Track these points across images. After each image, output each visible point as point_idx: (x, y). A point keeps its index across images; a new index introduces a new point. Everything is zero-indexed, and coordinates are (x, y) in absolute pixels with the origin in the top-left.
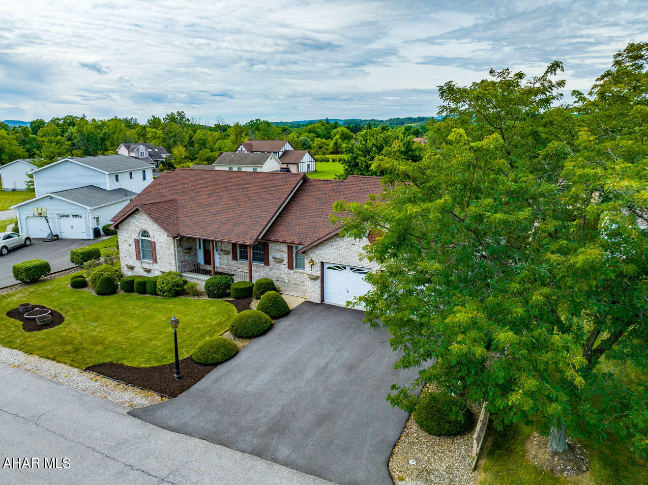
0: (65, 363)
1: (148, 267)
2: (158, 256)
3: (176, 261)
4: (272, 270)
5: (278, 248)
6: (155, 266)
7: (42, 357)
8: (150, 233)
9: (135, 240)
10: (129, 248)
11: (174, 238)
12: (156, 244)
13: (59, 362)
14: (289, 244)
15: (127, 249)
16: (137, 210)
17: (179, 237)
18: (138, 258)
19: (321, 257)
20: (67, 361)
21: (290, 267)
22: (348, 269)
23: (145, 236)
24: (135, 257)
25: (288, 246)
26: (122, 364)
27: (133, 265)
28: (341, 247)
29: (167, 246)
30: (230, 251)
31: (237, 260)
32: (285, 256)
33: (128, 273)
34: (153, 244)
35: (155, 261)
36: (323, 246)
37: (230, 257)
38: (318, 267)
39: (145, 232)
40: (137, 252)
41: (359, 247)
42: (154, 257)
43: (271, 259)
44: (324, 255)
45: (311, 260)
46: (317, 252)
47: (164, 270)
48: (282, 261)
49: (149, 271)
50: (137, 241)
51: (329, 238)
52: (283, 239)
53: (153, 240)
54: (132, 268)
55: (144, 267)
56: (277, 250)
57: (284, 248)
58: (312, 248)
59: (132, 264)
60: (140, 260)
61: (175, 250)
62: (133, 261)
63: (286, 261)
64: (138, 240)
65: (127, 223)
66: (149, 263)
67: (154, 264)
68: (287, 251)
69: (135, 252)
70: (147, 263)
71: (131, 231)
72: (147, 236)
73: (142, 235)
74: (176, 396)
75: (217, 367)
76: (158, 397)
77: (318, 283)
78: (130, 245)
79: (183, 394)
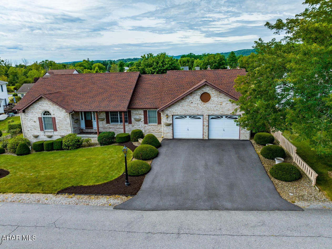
0: (38, 193)
1: (50, 134)
2: (57, 126)
3: (71, 127)
4: (134, 126)
5: (137, 113)
6: (56, 133)
7: (15, 193)
8: (51, 112)
9: (39, 118)
10: (35, 124)
11: (70, 113)
12: (56, 119)
13: (32, 193)
14: (145, 110)
15: (33, 124)
16: (41, 97)
17: (73, 112)
18: (42, 129)
19: (172, 112)
20: (39, 191)
21: (146, 122)
22: (188, 117)
23: (46, 115)
24: (40, 129)
25: (144, 111)
26: (81, 186)
27: (38, 134)
28: (185, 105)
29: (64, 119)
30: (105, 119)
31: (109, 123)
32: (143, 116)
33: (34, 141)
34: (54, 119)
35: (55, 130)
36: (174, 106)
37: (105, 122)
38: (170, 118)
39: (46, 112)
40: (41, 126)
41: (196, 104)
42: (55, 127)
43: (133, 119)
44: (174, 111)
45: (167, 114)
46: (170, 110)
47: (63, 134)
48: (140, 120)
49: (50, 137)
50: (40, 119)
51: (178, 101)
52: (141, 107)
53: (53, 117)
54: (36, 137)
55: (47, 134)
56: (136, 114)
57: (142, 112)
58: (167, 108)
59: (36, 134)
60: (43, 131)
61: (70, 121)
62: (38, 132)
63: (143, 120)
64: (41, 118)
65: (32, 108)
66: (51, 132)
67: (55, 132)
68: (143, 114)
69: (39, 126)
70: (49, 132)
71: (36, 113)
72: (48, 115)
73: (44, 114)
74: (136, 194)
75: (146, 176)
76: (124, 197)
77: (171, 127)
78: (35, 122)
79: (139, 192)
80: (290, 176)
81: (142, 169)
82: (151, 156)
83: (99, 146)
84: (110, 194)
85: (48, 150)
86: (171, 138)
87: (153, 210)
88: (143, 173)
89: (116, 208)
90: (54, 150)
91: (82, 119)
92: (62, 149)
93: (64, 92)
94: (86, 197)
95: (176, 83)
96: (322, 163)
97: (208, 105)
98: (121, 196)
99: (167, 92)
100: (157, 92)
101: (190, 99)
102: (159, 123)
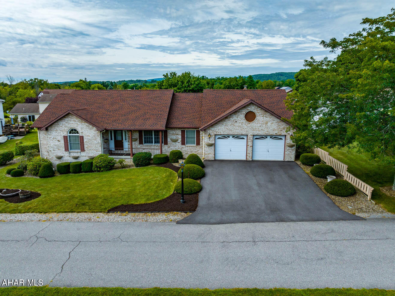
0: (86, 212)
1: (76, 155)
2: (85, 146)
3: (102, 148)
4: (170, 147)
5: (174, 132)
6: (83, 154)
7: (59, 212)
8: (79, 129)
9: (64, 136)
10: (58, 143)
11: (101, 132)
12: (84, 138)
13: (78, 212)
14: (182, 129)
15: (56, 144)
16: (69, 113)
17: (105, 130)
18: (67, 149)
19: (215, 132)
20: (87, 211)
21: (183, 143)
22: (231, 137)
23: (73, 133)
24: (64, 150)
25: (182, 131)
26: (132, 204)
27: (62, 155)
28: (228, 124)
29: (94, 138)
30: (137, 139)
31: (142, 144)
32: (180, 137)
33: (56, 162)
34: (82, 138)
35: (83, 150)
36: (217, 125)
37: (137, 142)
38: (212, 138)
39: (72, 130)
40: (66, 146)
41: (240, 123)
42: (82, 146)
43: (169, 140)
44: (217, 130)
45: (210, 134)
46: (213, 129)
47: (92, 155)
48: (177, 140)
49: (76, 158)
50: (65, 138)
51: (221, 120)
52: (179, 126)
53: (81, 135)
54: (60, 158)
55: (72, 155)
56: (173, 134)
57: (179, 132)
58: (209, 127)
59: (60, 154)
60: (68, 151)
61: (101, 140)
62: (62, 152)
63: (180, 140)
64: (67, 137)
65: (56, 125)
66: (78, 152)
67: (82, 153)
68: (181, 134)
69: (64, 145)
70: (75, 152)
71: (61, 130)
72: (75, 133)
73: (70, 133)
74: (195, 210)
75: (200, 194)
76: (183, 214)
77: (213, 148)
78: (59, 141)
79: (198, 208)
80: (346, 191)
81: (195, 187)
82: (198, 176)
83: (135, 167)
84: (167, 211)
85: (75, 172)
86: (213, 160)
87: (219, 224)
88: (195, 192)
89: (178, 223)
90: (82, 172)
91: (111, 139)
92: (91, 171)
93: (90, 109)
94: (141, 214)
95: (215, 102)
96: (372, 181)
97: (253, 124)
98: (180, 213)
99: (206, 110)
100: (195, 111)
101: (234, 118)
102: (198, 143)
